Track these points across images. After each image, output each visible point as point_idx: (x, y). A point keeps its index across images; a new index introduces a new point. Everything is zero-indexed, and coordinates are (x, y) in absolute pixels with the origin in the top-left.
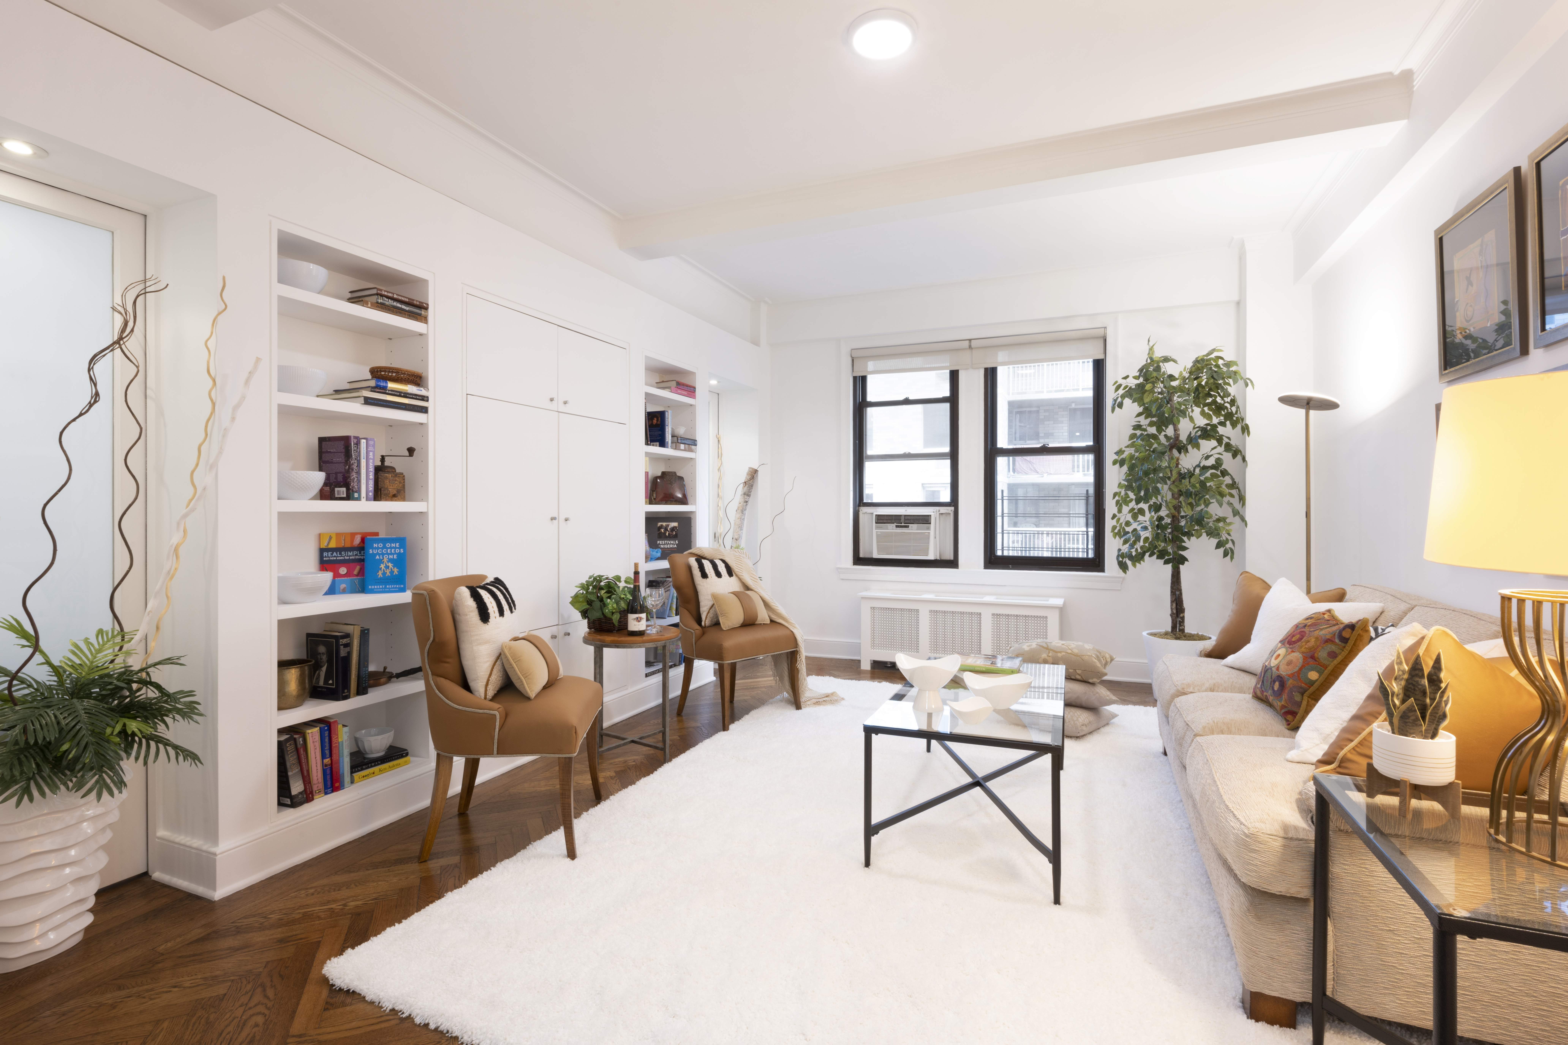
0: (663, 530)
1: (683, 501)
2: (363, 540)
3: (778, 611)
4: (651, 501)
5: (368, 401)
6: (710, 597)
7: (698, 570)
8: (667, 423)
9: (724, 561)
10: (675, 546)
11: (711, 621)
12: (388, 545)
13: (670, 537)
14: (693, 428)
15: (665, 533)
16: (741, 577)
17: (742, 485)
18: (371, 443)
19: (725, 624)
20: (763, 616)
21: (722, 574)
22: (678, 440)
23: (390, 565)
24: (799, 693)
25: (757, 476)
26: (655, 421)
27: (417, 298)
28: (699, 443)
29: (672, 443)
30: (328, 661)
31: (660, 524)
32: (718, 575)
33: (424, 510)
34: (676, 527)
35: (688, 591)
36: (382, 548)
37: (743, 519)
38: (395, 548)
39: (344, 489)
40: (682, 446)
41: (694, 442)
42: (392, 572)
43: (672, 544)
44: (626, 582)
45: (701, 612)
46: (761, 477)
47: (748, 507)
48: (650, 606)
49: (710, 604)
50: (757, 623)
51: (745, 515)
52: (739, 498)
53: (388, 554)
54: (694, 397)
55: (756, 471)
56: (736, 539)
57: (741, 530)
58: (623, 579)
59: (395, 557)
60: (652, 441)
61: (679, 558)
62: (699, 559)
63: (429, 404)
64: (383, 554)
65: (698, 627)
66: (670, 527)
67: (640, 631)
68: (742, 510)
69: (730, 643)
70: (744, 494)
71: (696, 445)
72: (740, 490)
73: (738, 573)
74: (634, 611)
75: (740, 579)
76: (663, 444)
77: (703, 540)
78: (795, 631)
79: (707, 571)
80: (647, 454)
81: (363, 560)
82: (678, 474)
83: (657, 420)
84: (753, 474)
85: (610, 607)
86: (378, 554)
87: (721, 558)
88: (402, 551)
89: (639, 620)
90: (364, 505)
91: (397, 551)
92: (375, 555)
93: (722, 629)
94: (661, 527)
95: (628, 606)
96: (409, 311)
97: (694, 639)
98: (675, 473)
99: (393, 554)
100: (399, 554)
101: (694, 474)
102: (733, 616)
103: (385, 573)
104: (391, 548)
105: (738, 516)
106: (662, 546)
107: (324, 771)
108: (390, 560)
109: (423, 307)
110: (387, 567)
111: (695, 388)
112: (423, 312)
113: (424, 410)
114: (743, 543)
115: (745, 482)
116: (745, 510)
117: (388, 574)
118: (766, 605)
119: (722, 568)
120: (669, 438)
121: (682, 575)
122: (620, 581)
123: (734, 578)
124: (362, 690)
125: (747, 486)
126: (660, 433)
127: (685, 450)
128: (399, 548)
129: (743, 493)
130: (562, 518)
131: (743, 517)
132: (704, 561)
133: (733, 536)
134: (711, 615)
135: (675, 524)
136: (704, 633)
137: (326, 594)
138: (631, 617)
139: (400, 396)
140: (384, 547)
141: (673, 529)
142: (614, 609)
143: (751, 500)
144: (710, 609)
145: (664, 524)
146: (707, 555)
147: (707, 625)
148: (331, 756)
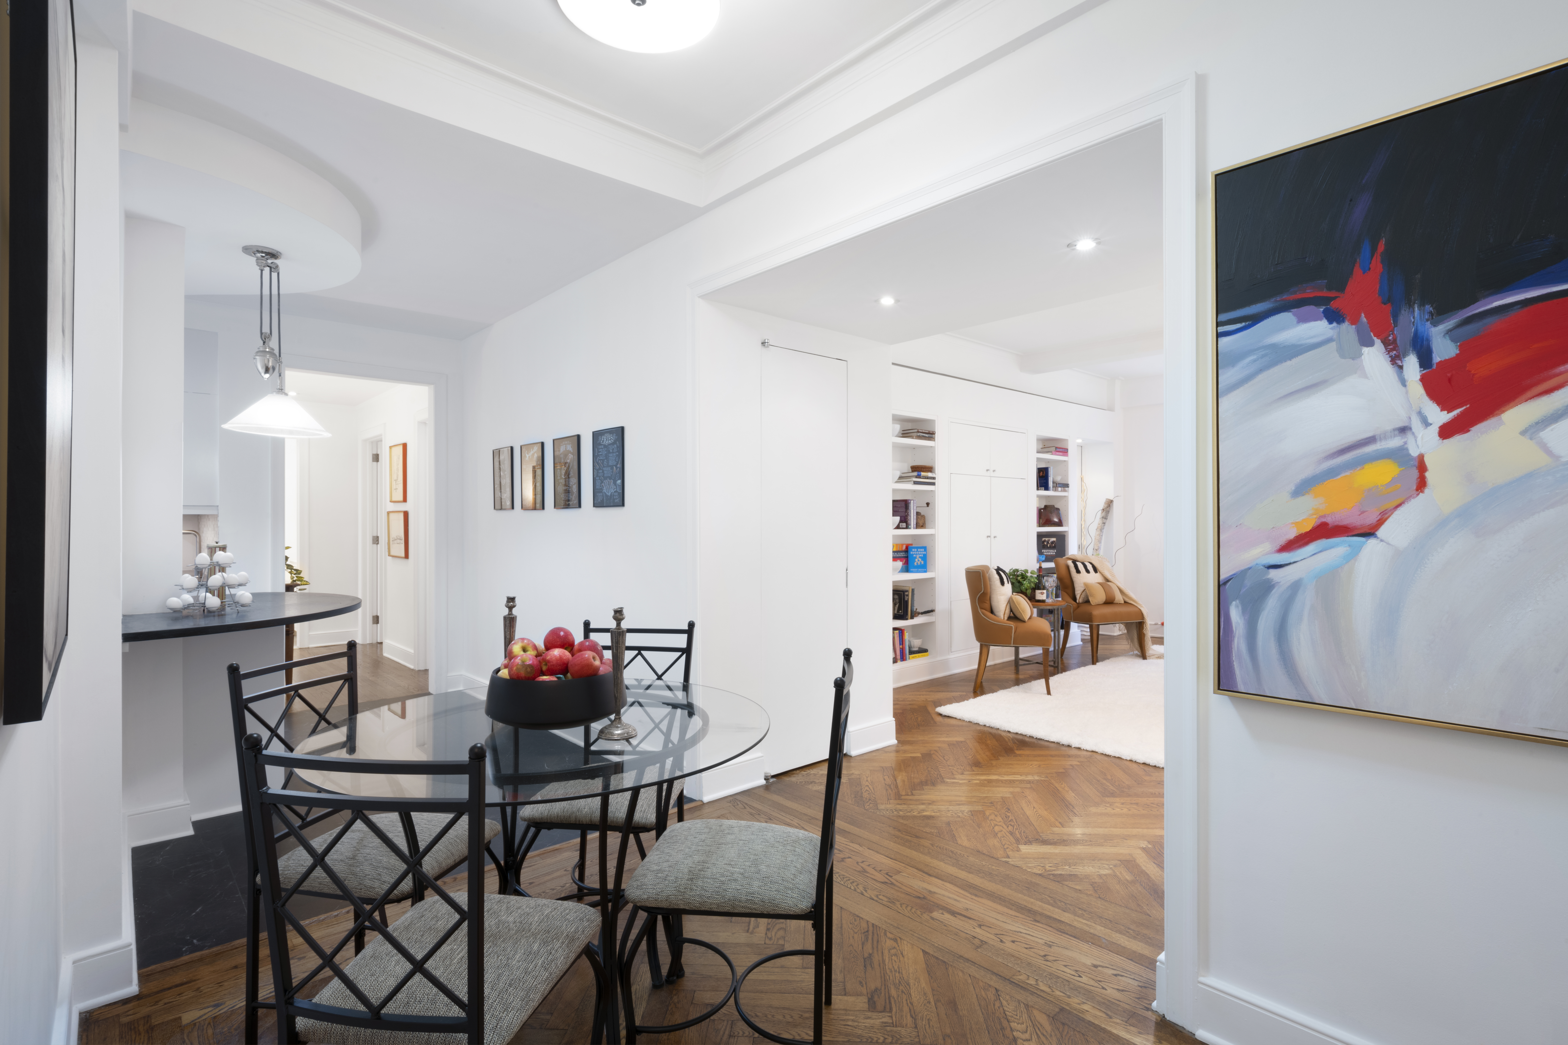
0: (1046, 543)
1: (1060, 524)
2: (907, 547)
3: (1130, 596)
4: (1040, 524)
5: (915, 483)
6: (1082, 585)
7: (1074, 568)
8: (1049, 475)
9: (1091, 563)
10: (1054, 553)
11: (1083, 600)
12: (919, 550)
13: (1051, 548)
14: (1066, 476)
15: (1047, 545)
16: (1103, 574)
17: (1101, 511)
18: (915, 502)
19: (1093, 601)
20: (1119, 598)
21: (1090, 571)
22: (1057, 485)
23: (920, 559)
24: (1145, 650)
25: (1113, 504)
26: (1041, 474)
27: (931, 430)
28: (1070, 486)
29: (1053, 487)
30: (899, 602)
31: (1043, 539)
32: (1088, 571)
33: (933, 533)
34: (1055, 541)
35: (1067, 581)
36: (916, 551)
37: (1102, 536)
38: (922, 551)
39: (905, 524)
40: (1060, 489)
41: (1066, 486)
42: (921, 563)
43: (1052, 552)
44: (1031, 573)
45: (1076, 594)
46: (1115, 505)
47: (1105, 526)
48: (1048, 587)
49: (1083, 589)
50: (1114, 602)
51: (1103, 532)
52: (1098, 520)
53: (919, 554)
54: (1067, 455)
55: (1112, 501)
56: (1096, 550)
57: (1100, 543)
58: (1029, 571)
59: (922, 555)
60: (1041, 486)
61: (1061, 561)
62: (1074, 562)
63: (936, 481)
64: (917, 554)
65: (1075, 603)
66: (1050, 541)
67: (1043, 600)
68: (1101, 529)
69: (1096, 612)
70: (1103, 518)
71: (1068, 487)
72: (1099, 515)
73: (1101, 571)
74: (1039, 589)
75: (1102, 575)
76: (1047, 488)
77: (1072, 550)
78: (1142, 609)
79: (1080, 569)
80: (1038, 496)
81: (907, 557)
82: (1056, 507)
83: (1043, 473)
84: (1109, 504)
85: (1026, 586)
86: (914, 554)
87: (1089, 561)
88: (925, 553)
89: (1042, 594)
90: (912, 531)
91: (923, 553)
92: (913, 555)
93: (1091, 604)
94: (1045, 541)
95: (1036, 586)
96: (929, 437)
97: (1072, 610)
98: (1054, 506)
99: (921, 554)
100: (924, 554)
101: (1067, 506)
102: (1099, 596)
103: (917, 563)
104: (920, 551)
105: (1098, 533)
106: (1045, 553)
107: (900, 651)
108: (920, 557)
109: (933, 433)
110: (919, 560)
111: (1067, 449)
112: (933, 435)
113: (933, 484)
114: (1101, 552)
115: (1103, 509)
116: (1103, 529)
117: (919, 564)
118: (1121, 591)
119: (1090, 567)
120: (1051, 484)
121: (1063, 571)
122: (1028, 573)
123: (1098, 574)
124: (912, 618)
125: (1105, 512)
126: (1045, 481)
127: (1061, 491)
128: (924, 551)
129: (1101, 517)
130: (992, 537)
131: (1101, 534)
132: (1077, 563)
133: (1094, 547)
134: (1083, 596)
135: (1054, 539)
136: (1078, 607)
137: (899, 572)
138: (1038, 592)
139: (925, 478)
140: (917, 551)
141: (1053, 542)
142: (1028, 587)
143: (1107, 522)
144: (1083, 592)
145: (1047, 539)
146: (1078, 559)
147: (1080, 602)
148: (902, 645)
